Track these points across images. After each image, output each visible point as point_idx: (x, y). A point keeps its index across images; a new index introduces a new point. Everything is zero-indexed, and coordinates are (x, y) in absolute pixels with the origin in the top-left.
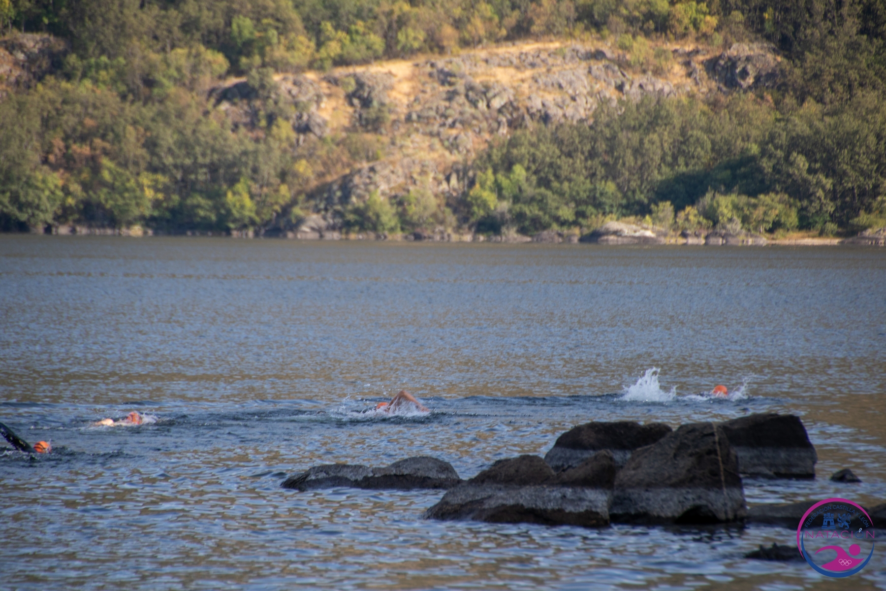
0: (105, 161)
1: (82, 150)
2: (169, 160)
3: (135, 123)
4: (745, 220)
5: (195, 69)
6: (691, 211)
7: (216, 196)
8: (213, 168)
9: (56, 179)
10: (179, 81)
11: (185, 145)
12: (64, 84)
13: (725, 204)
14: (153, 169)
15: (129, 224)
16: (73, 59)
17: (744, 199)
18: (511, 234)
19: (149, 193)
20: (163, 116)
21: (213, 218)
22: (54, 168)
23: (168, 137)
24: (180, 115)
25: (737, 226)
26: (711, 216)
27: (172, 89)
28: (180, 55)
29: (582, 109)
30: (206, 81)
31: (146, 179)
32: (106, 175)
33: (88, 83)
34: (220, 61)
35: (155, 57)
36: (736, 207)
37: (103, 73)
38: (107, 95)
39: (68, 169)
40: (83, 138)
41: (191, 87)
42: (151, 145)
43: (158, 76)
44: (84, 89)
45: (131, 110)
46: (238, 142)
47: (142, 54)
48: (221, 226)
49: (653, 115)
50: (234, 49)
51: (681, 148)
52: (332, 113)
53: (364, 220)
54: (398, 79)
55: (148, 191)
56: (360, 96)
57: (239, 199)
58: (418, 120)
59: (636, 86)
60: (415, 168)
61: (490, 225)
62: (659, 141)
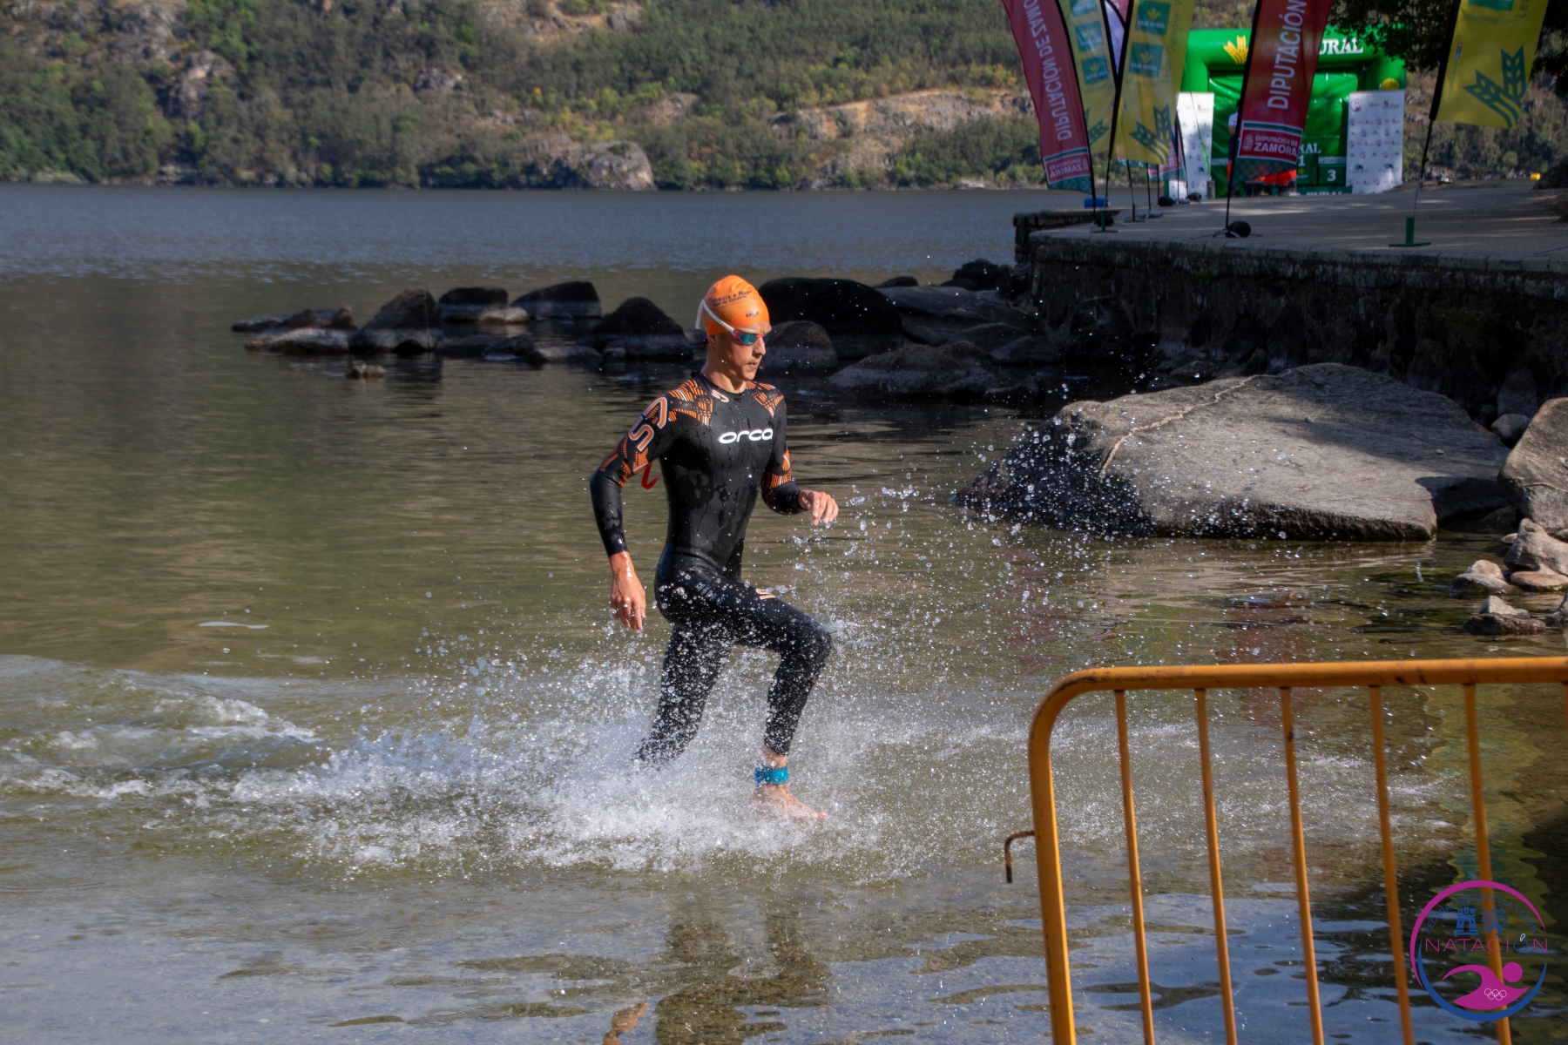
0: (719, 156)
1: (706, 150)
2: (748, 155)
3: (732, 136)
4: (1029, 178)
5: (761, 109)
6: (1003, 175)
7: (771, 172)
8: (769, 157)
9: (695, 165)
10: (753, 115)
11: (756, 147)
12: (700, 119)
13: (1019, 170)
14: (741, 159)
15: (730, 186)
16: (704, 106)
17: (1028, 168)
18: (915, 187)
19: (739, 171)
20: (746, 134)
21: (770, 182)
22: (694, 159)
23: (748, 143)
24: (754, 132)
25: (1025, 181)
26: (1013, 177)
27: (750, 120)
28: (754, 102)
29: (948, 126)
30: (767, 114)
31: (737, 164)
32: (719, 163)
33: (710, 118)
34: (773, 104)
35: (742, 104)
36: (1025, 172)
37: (718, 113)
38: (718, 122)
39: (700, 159)
40: (707, 144)
41: (759, 118)
42: (739, 147)
43: (744, 113)
44: (707, 120)
45: (730, 130)
46: (781, 144)
47: (737, 102)
48: (774, 186)
49: (985, 126)
50: (781, 99)
51: (999, 143)
52: (828, 129)
53: (843, 182)
54: (860, 111)
55: (739, 170)
56: (841, 120)
57: (782, 173)
58: (870, 132)
59: (977, 112)
60: (868, 155)
61: (905, 183)
62: (988, 140)
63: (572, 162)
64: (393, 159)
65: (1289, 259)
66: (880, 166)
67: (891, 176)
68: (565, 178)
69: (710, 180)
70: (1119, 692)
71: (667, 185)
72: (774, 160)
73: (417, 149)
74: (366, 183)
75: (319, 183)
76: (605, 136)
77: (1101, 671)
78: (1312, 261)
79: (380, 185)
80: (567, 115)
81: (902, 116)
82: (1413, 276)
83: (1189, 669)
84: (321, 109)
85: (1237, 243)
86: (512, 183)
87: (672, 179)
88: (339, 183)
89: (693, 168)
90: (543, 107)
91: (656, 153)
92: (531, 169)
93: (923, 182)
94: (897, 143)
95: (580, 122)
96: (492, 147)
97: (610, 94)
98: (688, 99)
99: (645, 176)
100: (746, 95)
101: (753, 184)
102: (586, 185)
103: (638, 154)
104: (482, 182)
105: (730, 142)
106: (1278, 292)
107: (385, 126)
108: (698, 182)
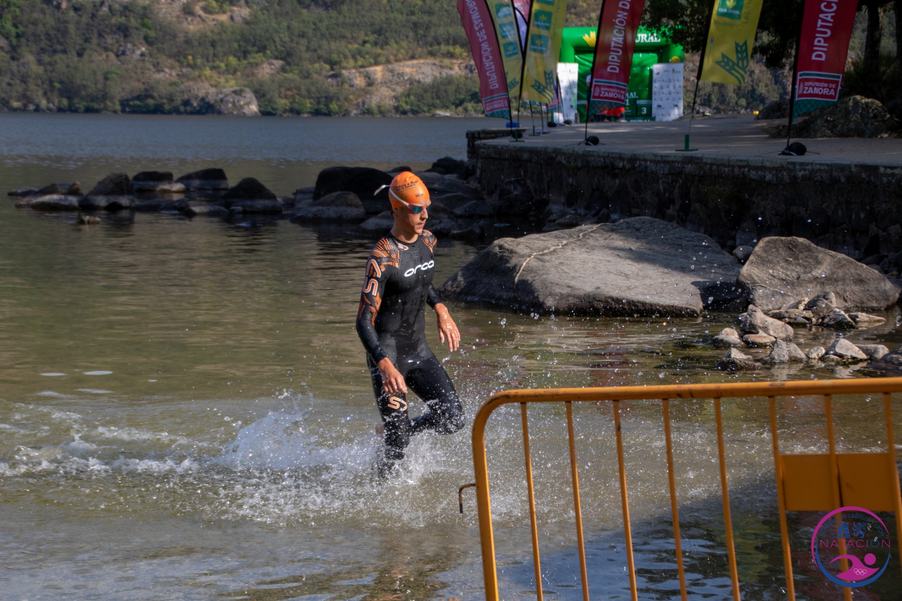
0: (297, 97)
1: (289, 93)
2: (314, 96)
3: (304, 85)
4: (475, 111)
5: (321, 69)
6: (460, 109)
7: (327, 106)
8: (326, 97)
9: (283, 101)
10: (316, 73)
11: (319, 92)
12: (285, 75)
13: (470, 106)
14: (310, 98)
15: (303, 113)
16: (287, 67)
17: (475, 105)
18: (410, 115)
20: (312, 83)
21: (326, 112)
22: (282, 98)
23: (313, 89)
24: (317, 83)
25: (473, 112)
26: (466, 110)
27: (315, 76)
28: (317, 65)
29: (429, 80)
30: (324, 73)
31: (308, 101)
32: (297, 100)
33: (291, 74)
34: (327, 67)
35: (310, 66)
36: (473, 107)
37: (296, 72)
38: (297, 77)
39: (286, 98)
40: (290, 89)
41: (320, 74)
42: (308, 91)
43: (311, 72)
44: (290, 76)
45: (303, 81)
46: (333, 90)
47: (307, 65)
48: (329, 114)
49: (449, 81)
50: (332, 64)
51: (458, 91)
52: (360, 82)
53: (369, 112)
54: (378, 71)
55: (308, 104)
56: (368, 76)
57: (334, 106)
58: (384, 83)
59: (445, 72)
60: (383, 97)
61: (404, 113)
62: (451, 89)
63: (211, 99)
64: (105, 96)
65: (621, 158)
66: (389, 103)
67: (397, 109)
68: (207, 108)
69: (292, 110)
70: (523, 403)
71: (267, 113)
72: (329, 99)
73: (119, 90)
74: (89, 110)
75: (60, 110)
76: (230, 84)
77: (513, 392)
78: (633, 159)
79: (96, 111)
80: (208, 72)
81: (402, 75)
82: (689, 168)
83: (562, 390)
84: (61, 67)
85: (592, 148)
86: (176, 111)
87: (269, 109)
88: (72, 110)
89: (282, 103)
90: (193, 67)
91: (260, 94)
92: (186, 103)
93: (414, 112)
94: (400, 90)
95: (215, 75)
96: (164, 90)
97: (233, 60)
98: (278, 63)
99: (254, 108)
100: (312, 61)
101: (317, 113)
102: (219, 113)
103: (249, 95)
104: (158, 110)
105: (303, 88)
106: (615, 176)
107: (100, 77)
108: (285, 111)
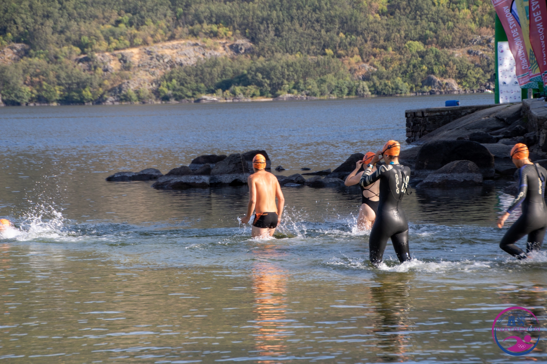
0: (44, 83)
1: (36, 79)
2: (64, 82)
3: (52, 70)
4: (244, 94)
5: (70, 53)
6: (228, 92)
7: (79, 92)
8: (78, 84)
9: (29, 89)
10: (65, 57)
11: (69, 77)
12: (29, 59)
13: (238, 89)
14: (59, 85)
15: (52, 102)
17: (243, 88)
18: (173, 101)
19: (58, 92)
20: (61, 68)
21: (79, 99)
22: (28, 85)
23: (63, 75)
24: (66, 67)
25: (242, 96)
26: (234, 93)
27: (63, 59)
28: (65, 49)
29: (192, 62)
30: (74, 56)
31: (57, 88)
32: (44, 87)
33: (37, 58)
34: (78, 50)
35: (58, 50)
36: (241, 90)
37: (42, 56)
38: (43, 62)
39: (32, 85)
40: (37, 76)
41: (69, 58)
42: (58, 77)
43: (59, 56)
44: (36, 60)
45: (51, 66)
46: (85, 75)
47: (53, 49)
48: (81, 102)
49: (214, 63)
50: (82, 46)
51: (224, 72)
52: (114, 65)
53: (126, 98)
54: (135, 54)
56: (123, 60)
57: (87, 93)
58: (142, 66)
59: (208, 53)
60: (141, 81)
61: (166, 98)
62: (217, 71)
66: (146, 89)
67: (156, 93)
71: (11, 103)
72: (82, 85)
87: (14, 99)
89: (28, 91)
93: (178, 98)
94: (159, 73)
98: (20, 47)
100: (60, 44)
101: (66, 101)
105: (52, 75)
108: (31, 99)
